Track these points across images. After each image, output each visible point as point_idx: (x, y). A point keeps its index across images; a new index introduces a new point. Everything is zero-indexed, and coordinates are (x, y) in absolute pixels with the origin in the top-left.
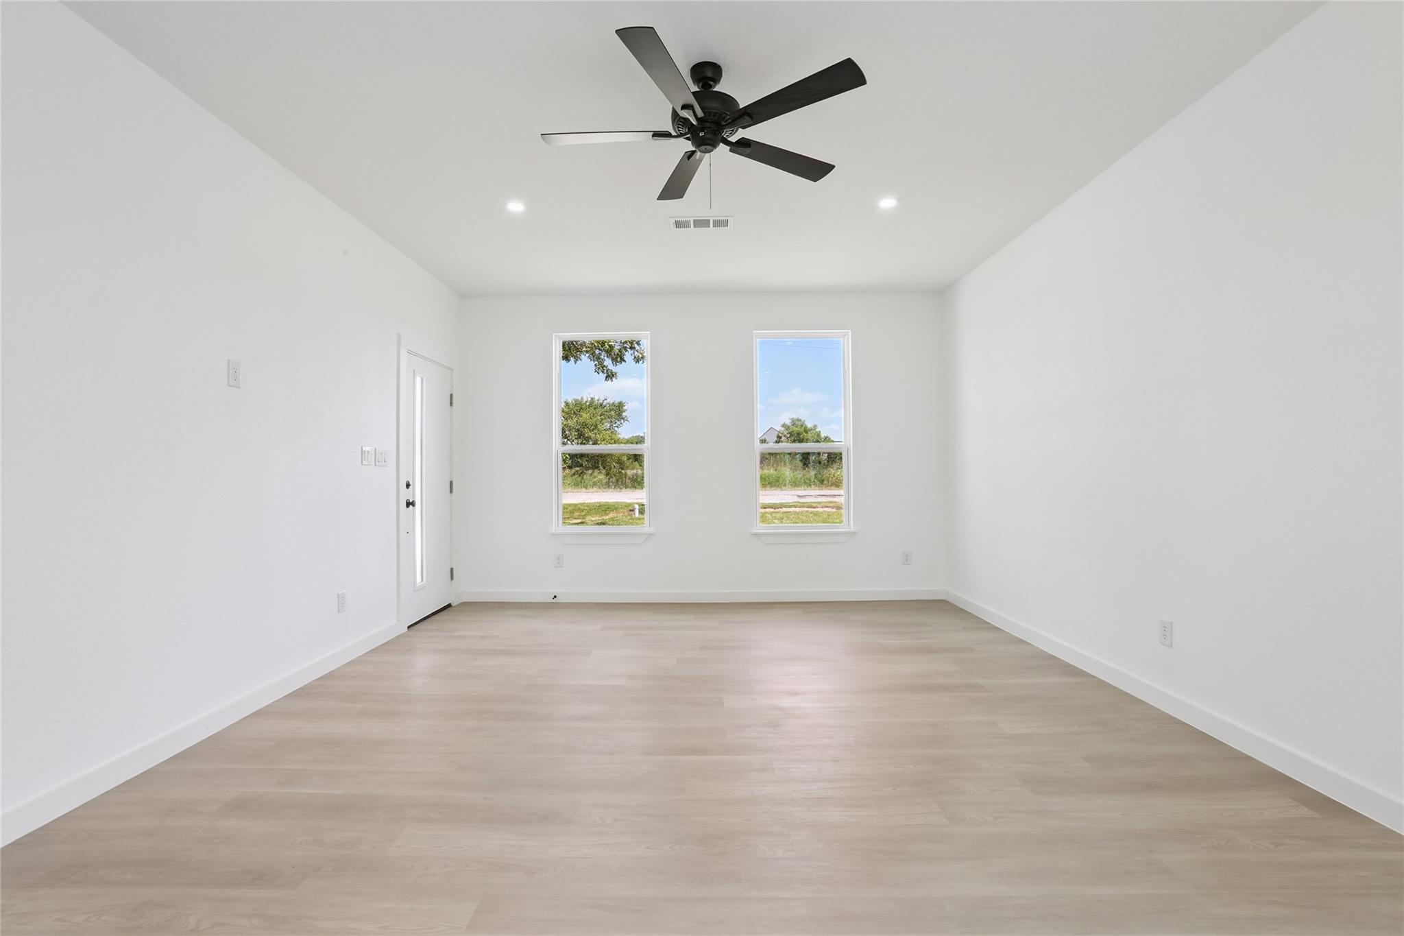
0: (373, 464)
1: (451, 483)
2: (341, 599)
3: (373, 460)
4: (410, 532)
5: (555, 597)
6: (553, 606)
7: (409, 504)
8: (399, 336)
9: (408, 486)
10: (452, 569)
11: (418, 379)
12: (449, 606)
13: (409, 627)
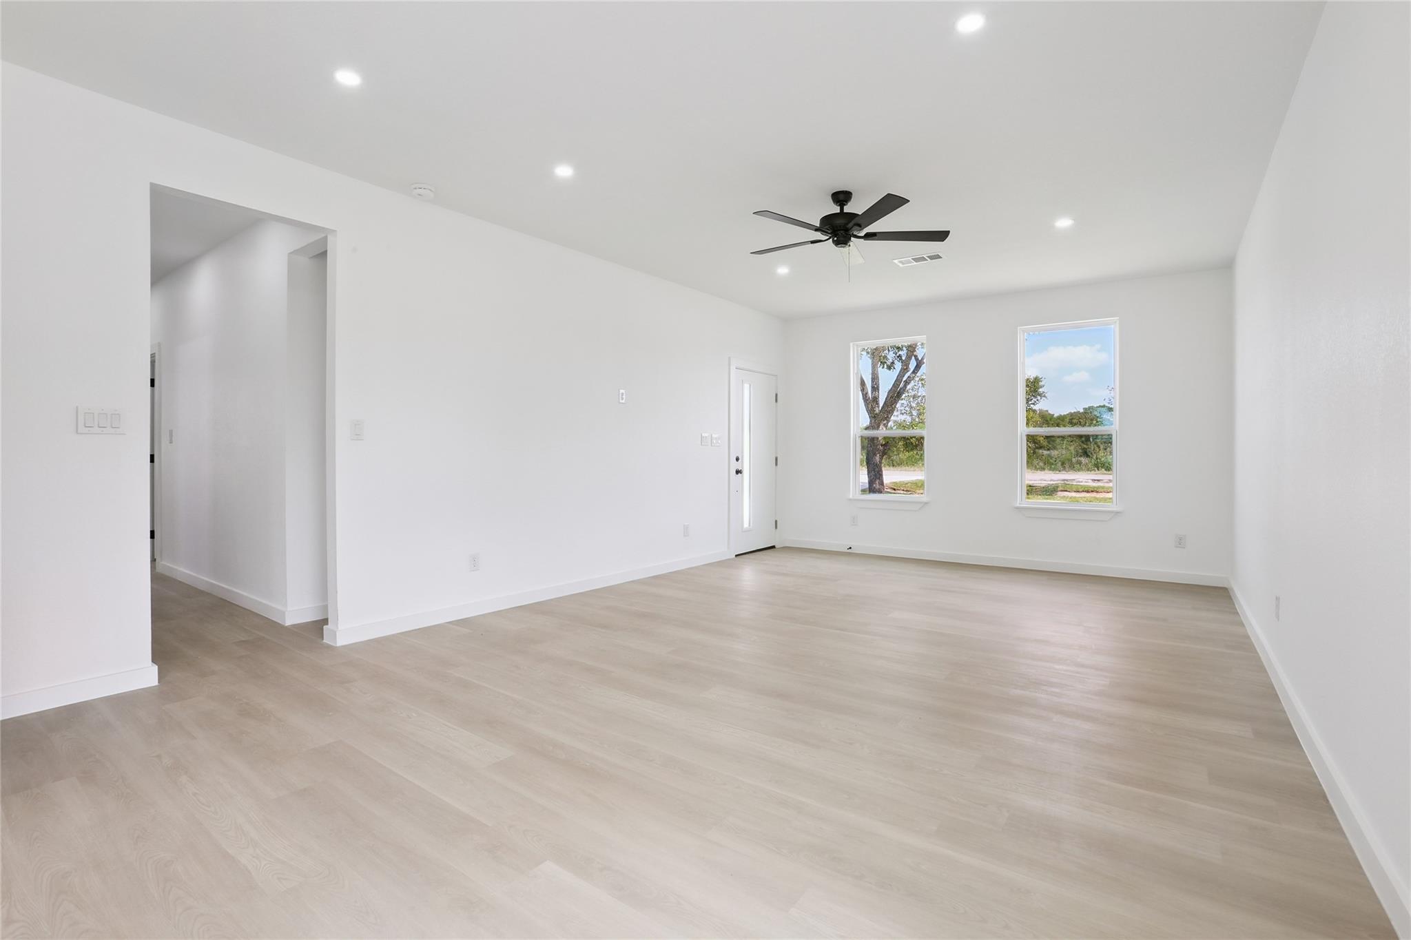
0: (710, 444)
1: (776, 459)
2: (686, 528)
3: (710, 442)
4: (740, 491)
5: (850, 548)
6: (849, 554)
7: (738, 472)
8: (729, 358)
9: (737, 459)
10: (776, 521)
11: (746, 386)
12: (773, 547)
13: (736, 556)
